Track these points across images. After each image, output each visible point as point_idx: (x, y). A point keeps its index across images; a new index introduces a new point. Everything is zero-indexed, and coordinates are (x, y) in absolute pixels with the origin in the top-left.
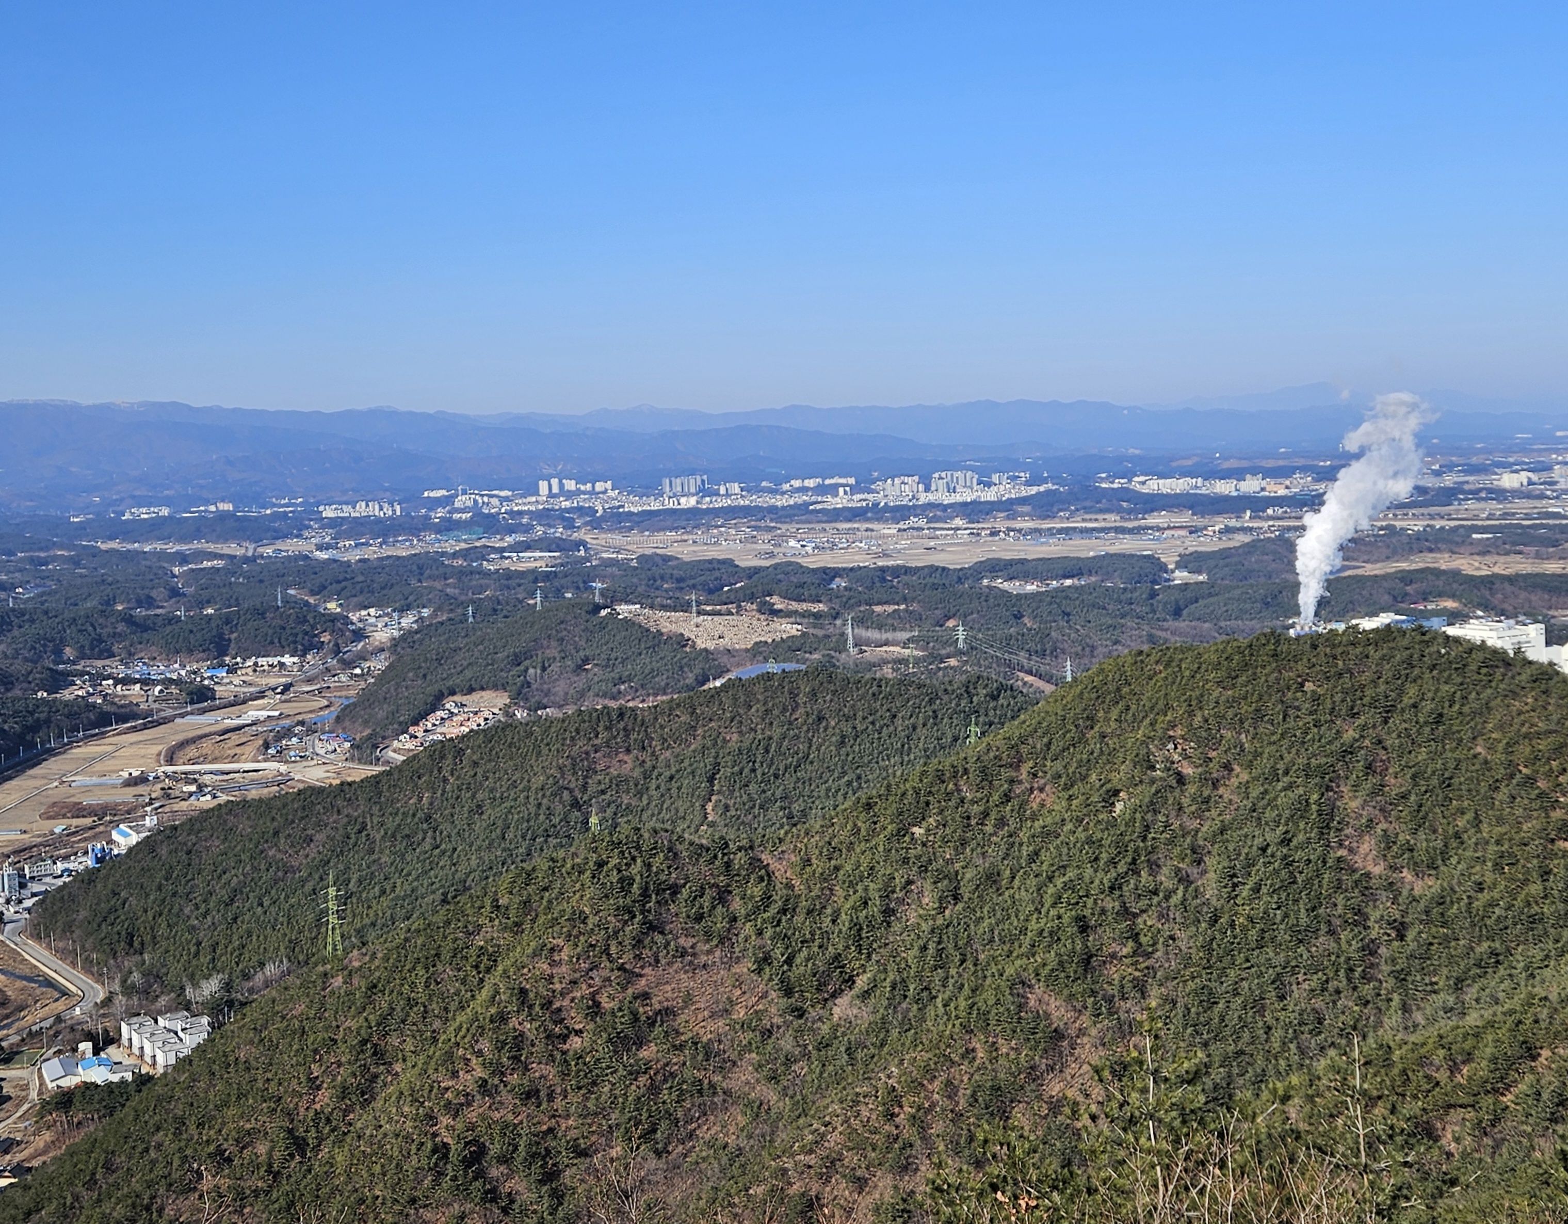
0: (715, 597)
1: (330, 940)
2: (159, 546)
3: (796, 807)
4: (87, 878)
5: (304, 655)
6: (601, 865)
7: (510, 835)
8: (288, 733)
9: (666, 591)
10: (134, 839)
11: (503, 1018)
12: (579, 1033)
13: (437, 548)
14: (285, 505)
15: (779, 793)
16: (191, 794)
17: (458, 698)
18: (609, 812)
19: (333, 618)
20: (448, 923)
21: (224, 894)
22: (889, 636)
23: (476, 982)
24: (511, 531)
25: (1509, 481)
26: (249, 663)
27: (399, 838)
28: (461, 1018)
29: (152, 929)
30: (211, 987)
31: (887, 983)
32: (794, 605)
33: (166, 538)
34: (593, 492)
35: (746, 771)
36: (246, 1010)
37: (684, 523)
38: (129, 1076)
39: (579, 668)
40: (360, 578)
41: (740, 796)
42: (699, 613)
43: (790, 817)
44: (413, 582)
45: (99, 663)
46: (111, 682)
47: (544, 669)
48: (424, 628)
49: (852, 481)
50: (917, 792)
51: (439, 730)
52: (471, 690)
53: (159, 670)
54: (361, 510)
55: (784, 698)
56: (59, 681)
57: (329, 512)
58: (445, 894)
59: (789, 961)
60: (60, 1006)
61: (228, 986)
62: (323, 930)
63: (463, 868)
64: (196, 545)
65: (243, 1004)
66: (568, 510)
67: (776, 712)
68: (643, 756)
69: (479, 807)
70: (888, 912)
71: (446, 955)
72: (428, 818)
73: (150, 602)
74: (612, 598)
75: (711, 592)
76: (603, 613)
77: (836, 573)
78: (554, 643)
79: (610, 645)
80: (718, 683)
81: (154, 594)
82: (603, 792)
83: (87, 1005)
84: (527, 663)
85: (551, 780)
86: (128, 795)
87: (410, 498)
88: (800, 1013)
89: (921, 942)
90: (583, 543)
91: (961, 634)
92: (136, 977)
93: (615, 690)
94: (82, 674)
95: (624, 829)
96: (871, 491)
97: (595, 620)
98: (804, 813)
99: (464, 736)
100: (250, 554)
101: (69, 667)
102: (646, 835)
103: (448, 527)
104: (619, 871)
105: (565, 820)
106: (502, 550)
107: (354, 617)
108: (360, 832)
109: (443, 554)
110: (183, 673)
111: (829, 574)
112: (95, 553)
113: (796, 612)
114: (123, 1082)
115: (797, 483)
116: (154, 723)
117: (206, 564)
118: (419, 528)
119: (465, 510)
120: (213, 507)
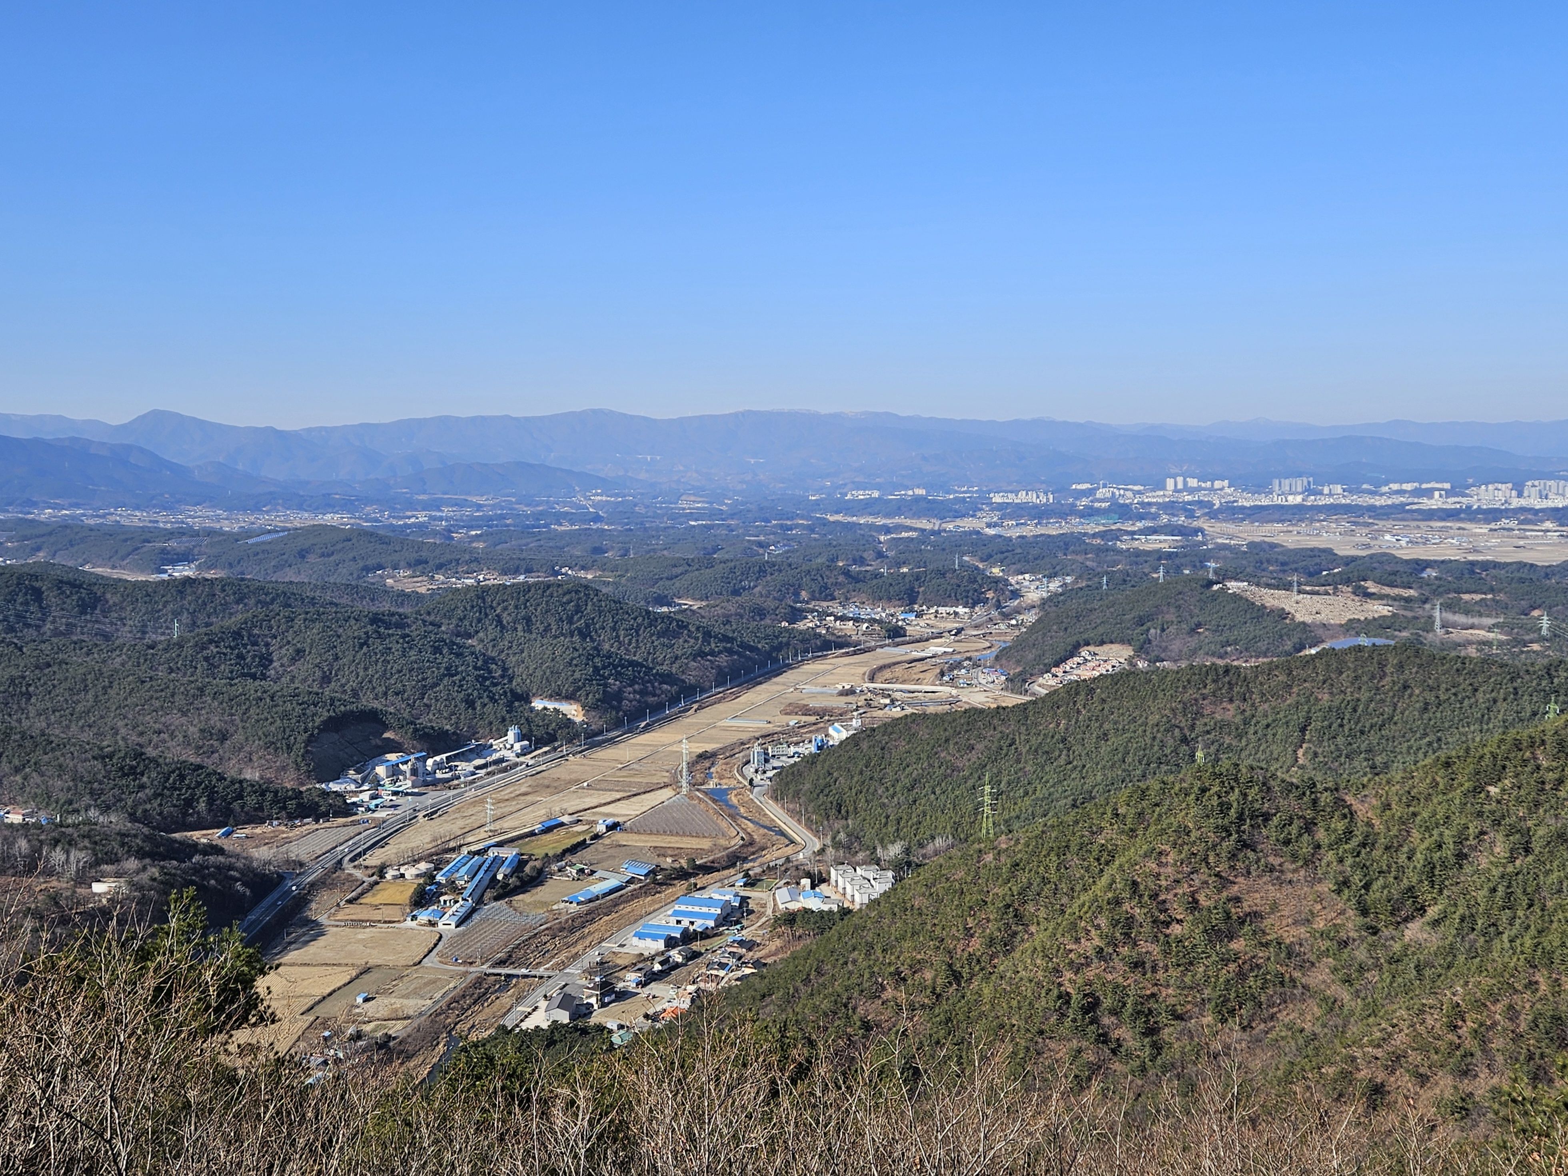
0: (1314, 579)
1: (984, 825)
2: (870, 520)
3: (1379, 760)
4: (811, 760)
5: (973, 607)
6: (1204, 790)
7: (1129, 760)
8: (958, 665)
9: (1271, 572)
10: (844, 735)
11: (1117, 902)
12: (1179, 922)
13: (1080, 529)
14: (965, 492)
15: (1363, 747)
16: (886, 706)
17: (1091, 648)
18: (1213, 749)
19: (996, 581)
20: (1076, 822)
21: (907, 782)
22: (1476, 621)
23: (1097, 871)
24: (1141, 518)
26: (932, 610)
27: (1040, 752)
28: (1084, 897)
29: (855, 802)
30: (895, 850)
31: (1457, 916)
32: (1387, 590)
33: (876, 514)
34: (1212, 489)
35: (1335, 726)
36: (921, 870)
37: (1290, 517)
38: (835, 908)
39: (1193, 631)
40: (1019, 551)
41: (1327, 747)
42: (1299, 592)
43: (1373, 767)
44: (1060, 555)
45: (825, 604)
46: (832, 618)
47: (1163, 630)
48: (1067, 592)
49: (1447, 486)
50: (1494, 756)
51: (1075, 672)
52: (1102, 643)
53: (866, 612)
54: (1022, 497)
55: (1373, 667)
56: (796, 615)
57: (997, 499)
58: (1075, 800)
59: (1367, 887)
60: (789, 850)
61: (907, 851)
62: (979, 817)
63: (1090, 781)
64: (897, 520)
65: (918, 866)
66: (1189, 503)
67: (1365, 679)
68: (1246, 706)
69: (1105, 735)
70: (1461, 856)
71: (1074, 848)
72: (1064, 740)
73: (861, 561)
74: (1223, 576)
75: (1311, 575)
76: (1216, 587)
77: (1428, 564)
78: (1172, 610)
79: (1220, 614)
80: (1313, 651)
81: (865, 555)
82: (1208, 732)
83: (808, 852)
84: (1149, 624)
85: (1164, 719)
86: (841, 702)
87: (1061, 490)
88: (1375, 931)
89: (1491, 885)
90: (1201, 530)
91: (1545, 623)
92: (842, 836)
93: (1222, 651)
94: (812, 611)
95: (1225, 764)
96: (1467, 496)
97: (1208, 593)
98: (1386, 765)
99: (1095, 679)
100: (936, 528)
101: (804, 606)
102: (1244, 770)
103: (1090, 513)
104: (1220, 797)
105: (1175, 751)
106: (1133, 533)
107: (1012, 580)
108: (1010, 745)
109: (1085, 534)
110: (884, 615)
111: (1421, 565)
112: (825, 523)
113: (1387, 596)
114: (831, 911)
115: (1395, 487)
116: (865, 651)
117: (904, 535)
118: (1068, 513)
119: (1105, 500)
120: (911, 492)
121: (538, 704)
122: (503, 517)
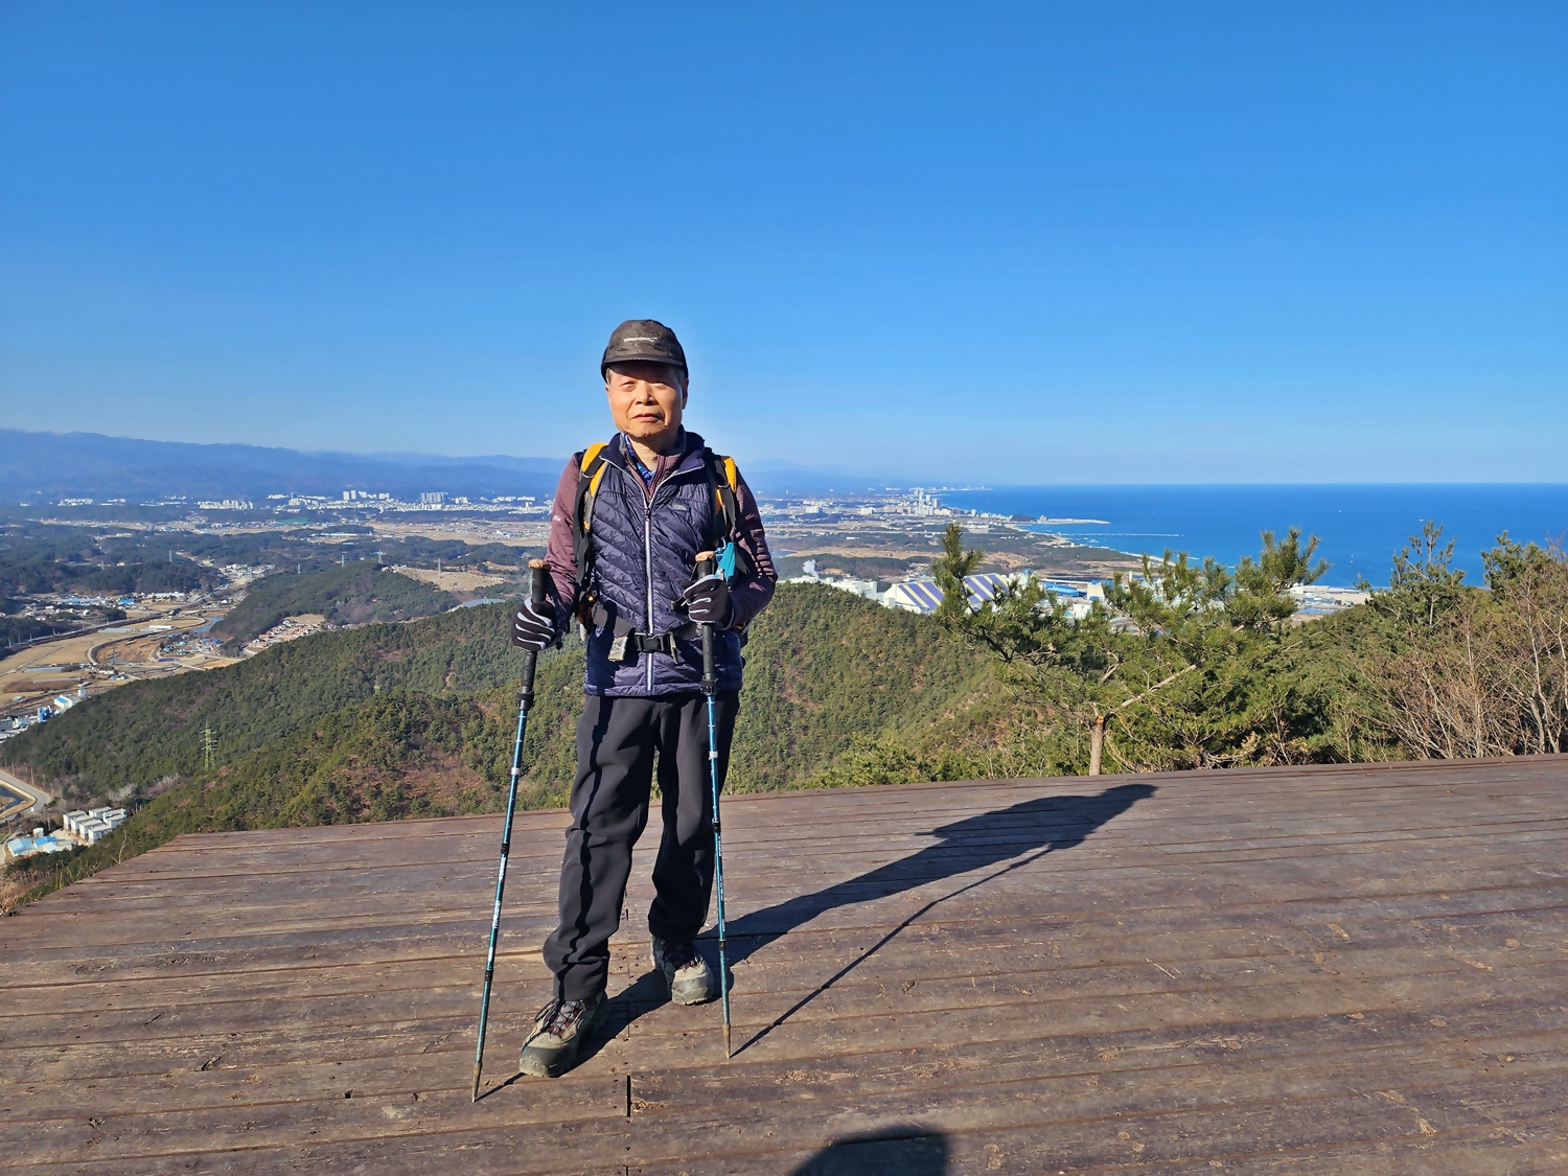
0: (452, 561)
1: (206, 760)
2: (85, 523)
3: (499, 678)
4: (38, 729)
5: (188, 592)
6: (381, 713)
7: (325, 696)
8: (177, 639)
9: (423, 557)
10: (70, 704)
11: (320, 800)
12: (369, 807)
13: (277, 529)
14: (174, 500)
15: (488, 671)
16: (110, 676)
17: (292, 618)
18: (387, 684)
19: (207, 570)
20: (285, 747)
21: (134, 736)
23: (302, 780)
24: (325, 520)
25: (864, 511)
26: (150, 596)
27: (253, 699)
28: (294, 801)
29: (84, 758)
30: (126, 792)
31: (547, 771)
32: (499, 567)
33: (90, 518)
34: (378, 500)
35: (469, 659)
36: (150, 804)
37: (434, 519)
38: (70, 848)
39: (369, 601)
40: (226, 547)
41: (465, 674)
42: (443, 570)
43: (495, 684)
44: (261, 549)
45: (43, 596)
46: (52, 607)
47: (346, 602)
48: (269, 578)
49: (533, 499)
50: (566, 667)
51: (278, 636)
52: (299, 614)
53: (85, 601)
54: (226, 505)
55: (492, 618)
56: (14, 606)
57: (205, 506)
58: (283, 732)
59: (493, 761)
60: (18, 808)
61: (137, 791)
62: (202, 755)
63: (294, 717)
64: (111, 523)
65: (148, 801)
66: (361, 510)
67: (488, 625)
68: (409, 651)
69: (305, 681)
70: (549, 732)
71: (283, 767)
72: (272, 689)
73: (78, 558)
74: (390, 561)
75: (450, 558)
76: (384, 569)
77: (524, 549)
78: (353, 586)
79: (388, 588)
80: (453, 610)
81: (81, 553)
82: (384, 672)
83: (40, 806)
84: (335, 598)
85: (351, 666)
86: (66, 676)
88: (498, 789)
89: (567, 747)
90: (371, 529)
92: (74, 788)
93: (390, 614)
94: (30, 602)
95: (396, 691)
97: (379, 573)
98: (503, 681)
99: (295, 641)
100: (150, 529)
101: (21, 597)
102: (408, 695)
103: (285, 517)
104: (392, 715)
105: (360, 687)
106: (321, 531)
107: (222, 570)
108: (227, 697)
109: (281, 533)
110: (103, 602)
111: (519, 550)
112: (39, 526)
113: (500, 571)
114: (65, 851)
115: (501, 499)
116: (86, 633)
117: (119, 535)
118: (264, 517)
119: (295, 507)
120: (123, 500)
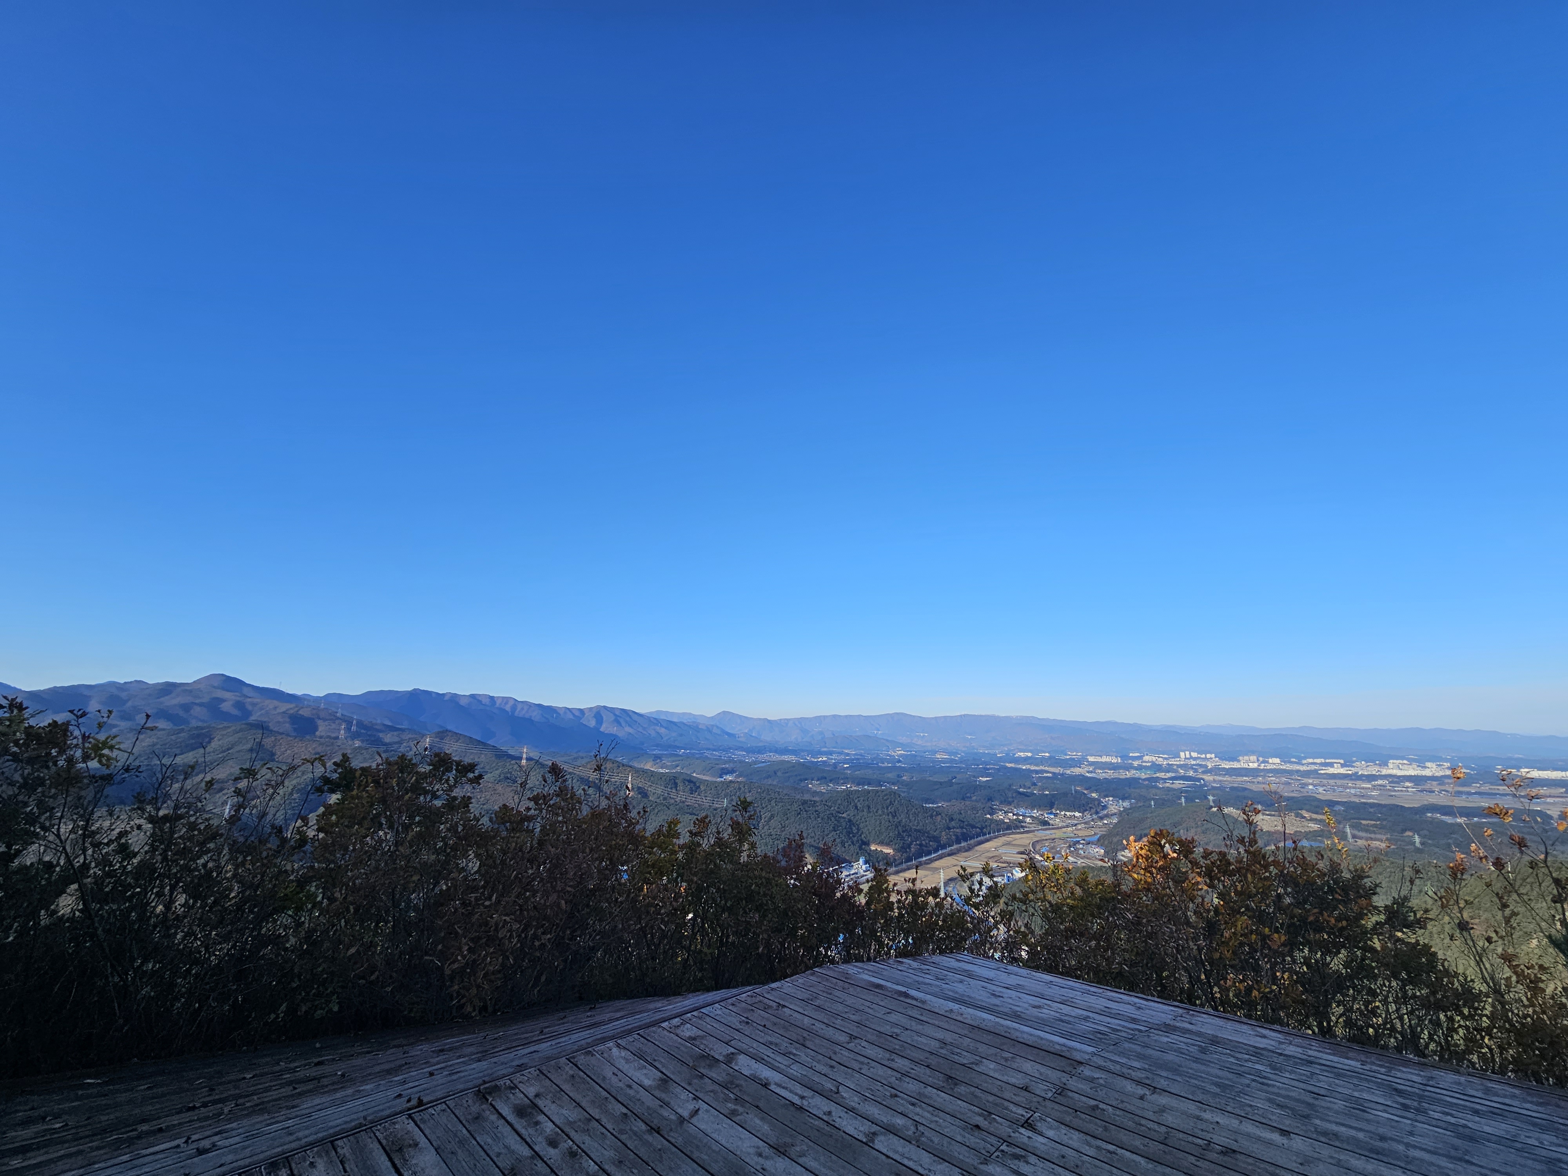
0: (1271, 808)
2: (1028, 767)
5: (1083, 813)
8: (1077, 842)
10: (1020, 874)
13: (1137, 776)
14: (1074, 755)
19: (1094, 799)
22: (1372, 836)
24: (1168, 771)
26: (1063, 813)
32: (1315, 816)
33: (1030, 764)
34: (1206, 758)
37: (1252, 774)
40: (1105, 785)
42: (1263, 814)
44: (1127, 789)
45: (1008, 807)
46: (1012, 814)
48: (1133, 808)
49: (1341, 761)
53: (1028, 812)
54: (1105, 759)
56: (994, 812)
57: (1091, 759)
64: (1042, 768)
66: (1194, 765)
73: (1025, 787)
74: (1218, 804)
75: (1269, 805)
76: (1214, 809)
77: (1338, 803)
78: (1191, 820)
81: (1026, 784)
84: (1180, 827)
87: (1124, 757)
90: (1203, 779)
91: (1417, 839)
94: (1001, 810)
96: (1354, 767)
97: (1210, 812)
100: (1061, 772)
101: (997, 807)
103: (1140, 768)
106: (1165, 779)
107: (1103, 800)
109: (1140, 779)
110: (1037, 814)
111: (1333, 803)
112: (1007, 768)
113: (1316, 819)
115: (1311, 761)
116: (1027, 832)
117: (1045, 775)
118: (1129, 768)
119: (1148, 762)
120: (1047, 754)
121: (873, 848)
122: (858, 759)
